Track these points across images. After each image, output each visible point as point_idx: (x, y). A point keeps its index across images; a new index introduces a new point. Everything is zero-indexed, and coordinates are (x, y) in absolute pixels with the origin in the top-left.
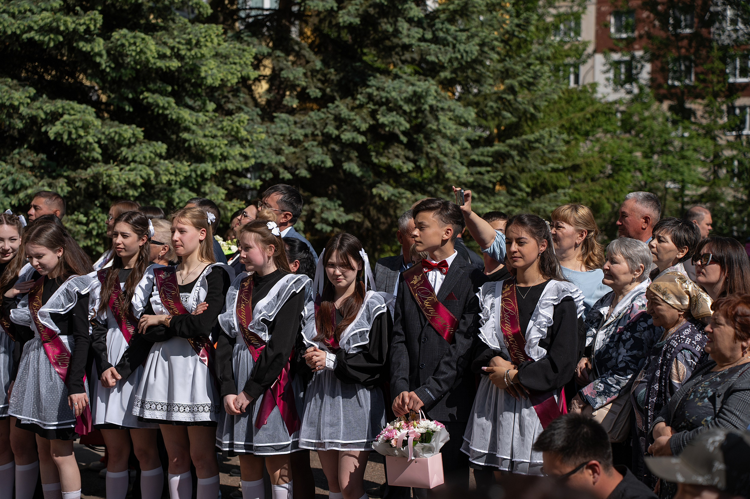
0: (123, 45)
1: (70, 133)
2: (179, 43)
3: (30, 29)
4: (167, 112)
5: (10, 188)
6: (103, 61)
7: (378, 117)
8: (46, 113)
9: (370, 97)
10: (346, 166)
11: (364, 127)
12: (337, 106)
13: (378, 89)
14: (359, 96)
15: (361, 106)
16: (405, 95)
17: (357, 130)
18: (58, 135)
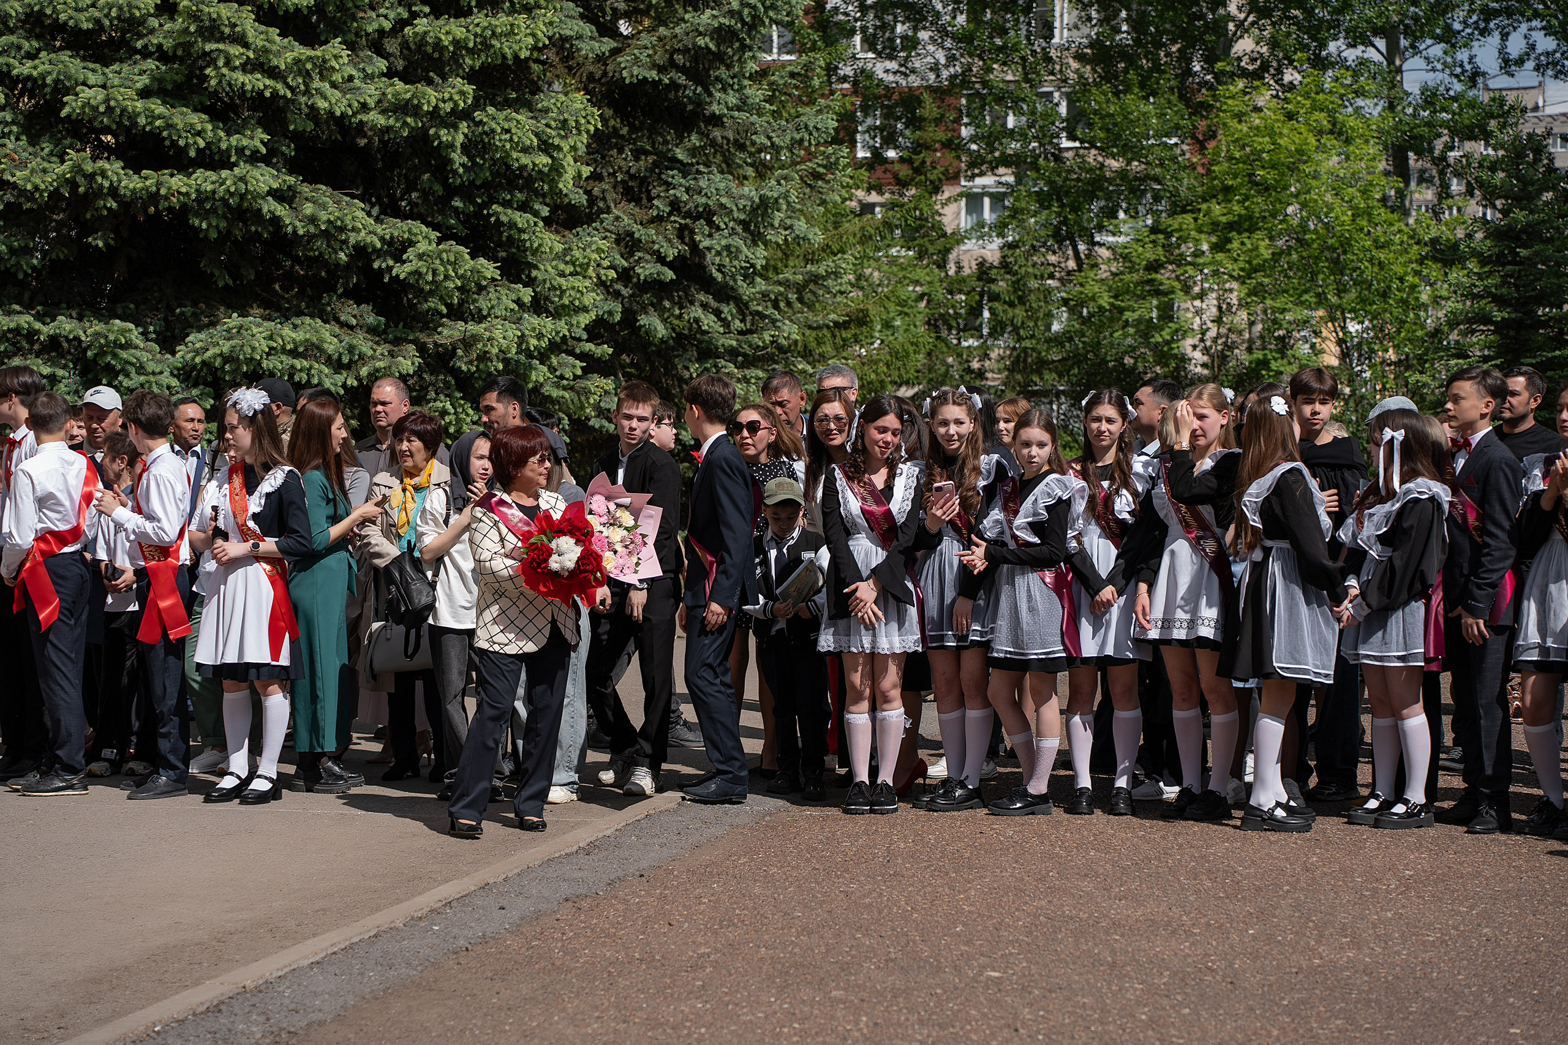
0: (493, 131)
1: (435, 272)
2: (548, 125)
3: (364, 107)
4: (525, 236)
5: (345, 360)
6: (458, 158)
7: (698, 238)
8: (382, 239)
9: (675, 206)
10: (643, 320)
11: (671, 254)
12: (617, 218)
13: (687, 190)
14: (655, 202)
15: (659, 219)
16: (743, 202)
17: (661, 259)
18: (417, 273)
